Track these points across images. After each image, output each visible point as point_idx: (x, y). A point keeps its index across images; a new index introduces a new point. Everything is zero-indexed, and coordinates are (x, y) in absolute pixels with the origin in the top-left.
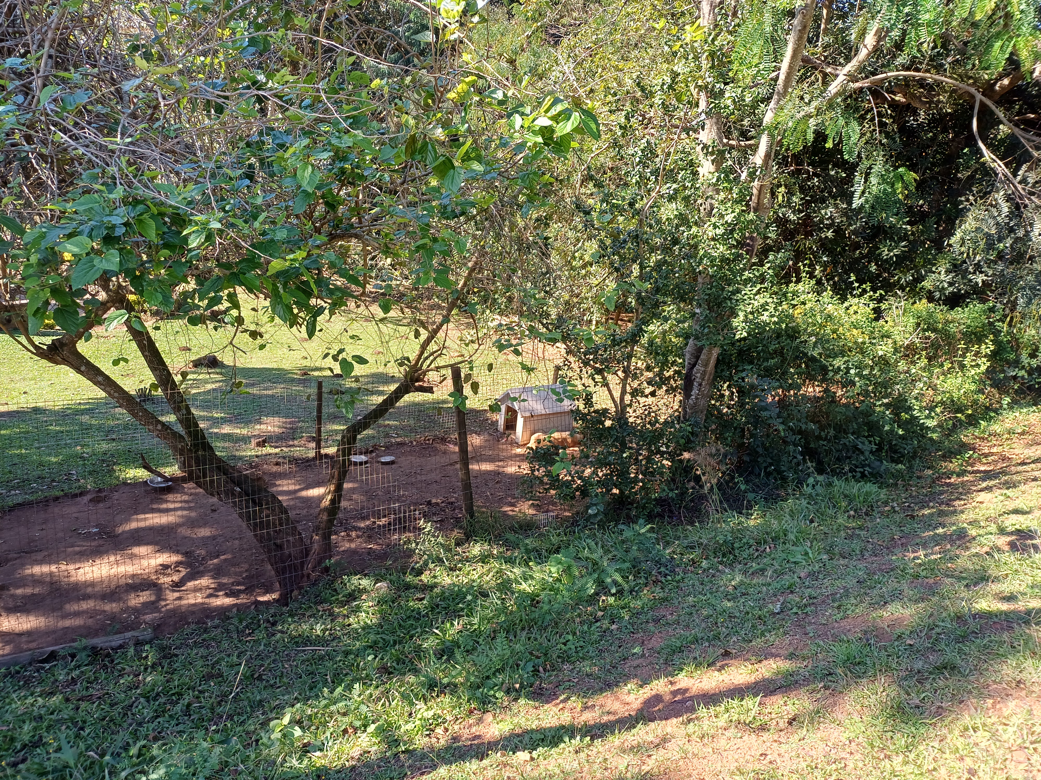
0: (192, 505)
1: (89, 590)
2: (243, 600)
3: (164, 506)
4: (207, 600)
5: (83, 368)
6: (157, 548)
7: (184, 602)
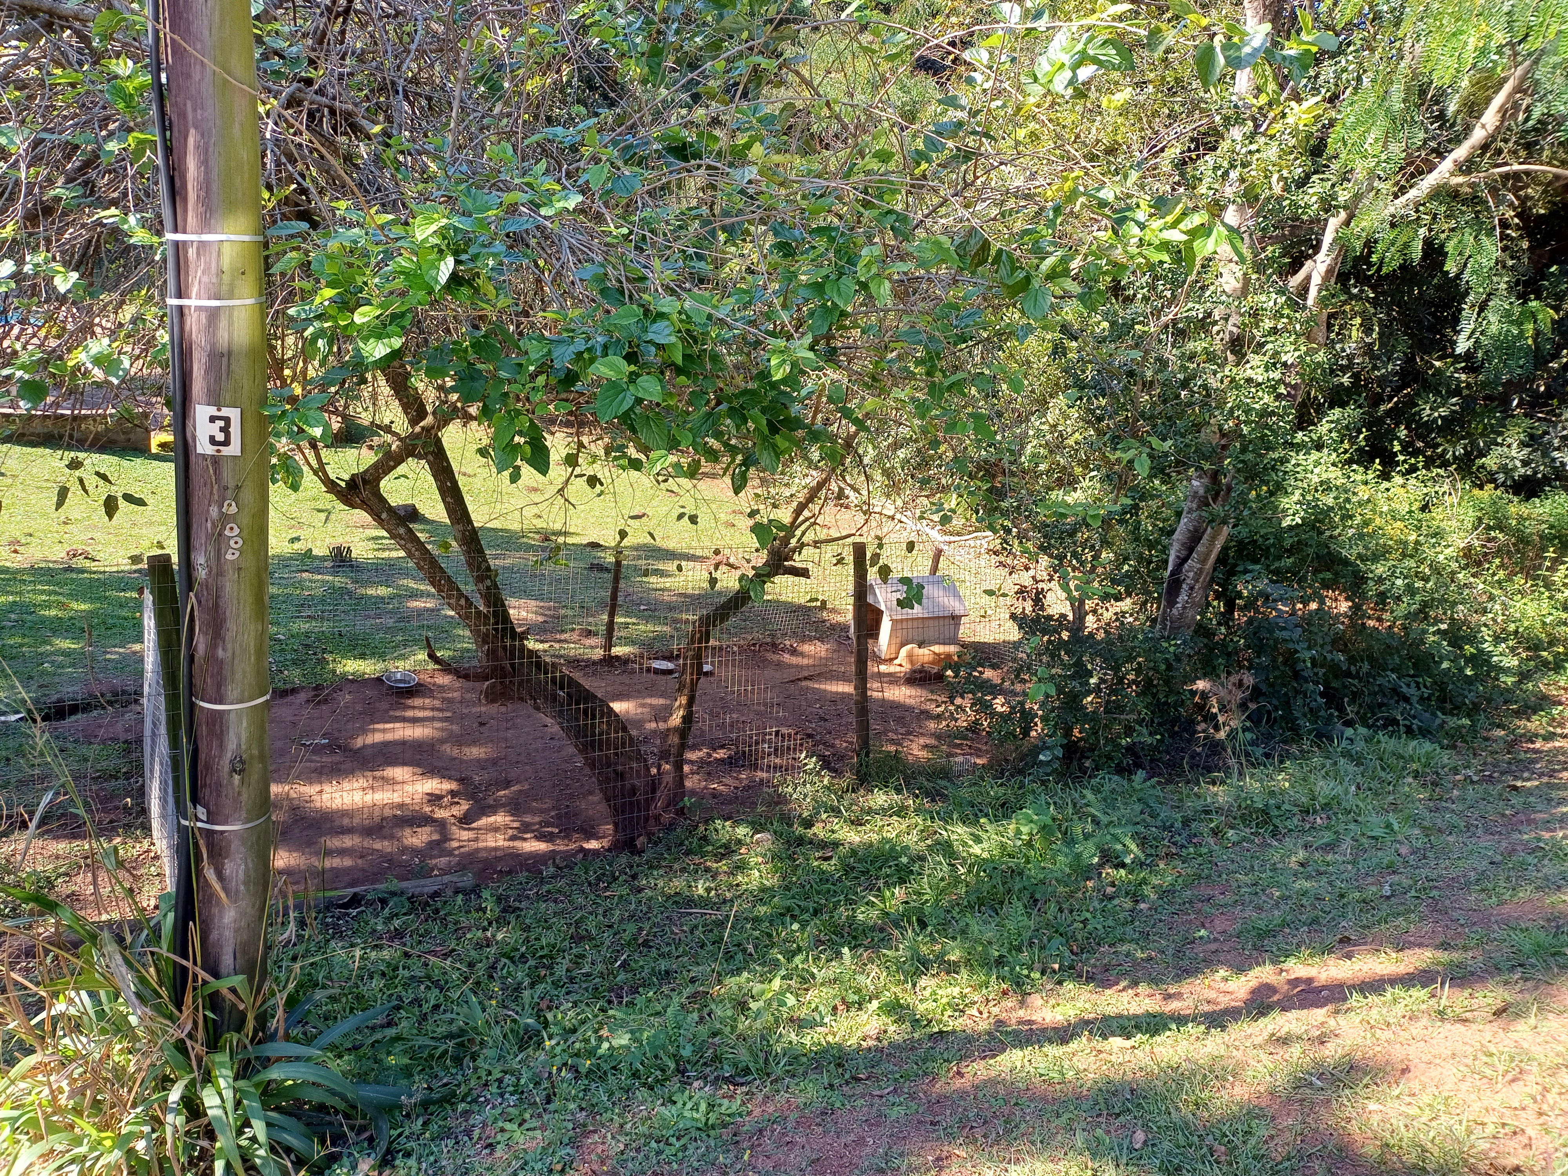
0: (449, 714)
1: (346, 821)
2: (561, 846)
3: (410, 714)
4: (511, 844)
5: (384, 516)
6: (419, 770)
7: (481, 845)
